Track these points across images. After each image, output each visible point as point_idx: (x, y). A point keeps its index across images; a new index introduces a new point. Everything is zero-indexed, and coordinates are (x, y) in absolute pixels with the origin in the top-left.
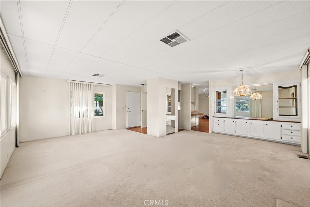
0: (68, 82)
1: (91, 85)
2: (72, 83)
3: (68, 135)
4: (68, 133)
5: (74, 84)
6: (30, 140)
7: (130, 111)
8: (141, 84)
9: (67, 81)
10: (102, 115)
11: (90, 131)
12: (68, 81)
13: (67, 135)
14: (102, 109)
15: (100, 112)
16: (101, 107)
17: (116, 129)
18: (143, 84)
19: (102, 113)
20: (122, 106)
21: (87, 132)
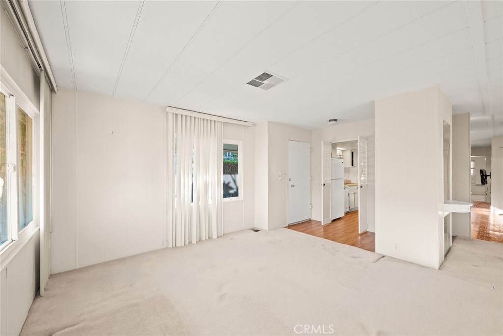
0: (167, 112)
1: (216, 122)
2: (176, 114)
3: (167, 249)
4: (168, 241)
5: (179, 117)
6: (77, 268)
7: (292, 186)
8: (330, 120)
9: (165, 109)
10: (236, 194)
11: (215, 236)
12: (168, 109)
13: (165, 247)
14: (235, 181)
15: (231, 189)
16: (233, 175)
17: (269, 230)
18: (336, 120)
19: (235, 190)
20: (280, 173)
21: (207, 238)
